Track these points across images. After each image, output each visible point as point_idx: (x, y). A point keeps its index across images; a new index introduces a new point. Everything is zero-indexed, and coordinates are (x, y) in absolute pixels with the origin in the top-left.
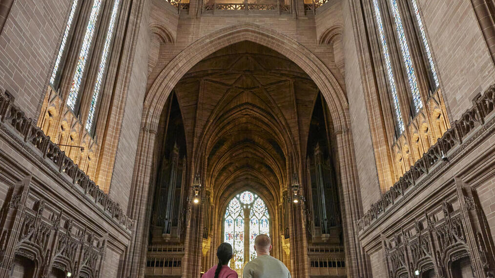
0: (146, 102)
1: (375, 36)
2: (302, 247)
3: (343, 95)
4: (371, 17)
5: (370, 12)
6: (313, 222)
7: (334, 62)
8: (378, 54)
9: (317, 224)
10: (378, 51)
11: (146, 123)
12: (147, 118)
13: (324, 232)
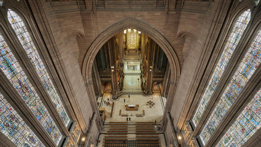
0: (83, 75)
1: (208, 77)
2: (151, 76)
3: (179, 71)
4: (213, 64)
5: (215, 60)
6: (156, 66)
7: (182, 51)
8: (203, 88)
9: (158, 67)
10: (204, 86)
11: (87, 83)
12: (86, 81)
13: (159, 70)
